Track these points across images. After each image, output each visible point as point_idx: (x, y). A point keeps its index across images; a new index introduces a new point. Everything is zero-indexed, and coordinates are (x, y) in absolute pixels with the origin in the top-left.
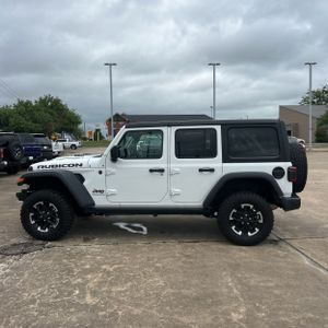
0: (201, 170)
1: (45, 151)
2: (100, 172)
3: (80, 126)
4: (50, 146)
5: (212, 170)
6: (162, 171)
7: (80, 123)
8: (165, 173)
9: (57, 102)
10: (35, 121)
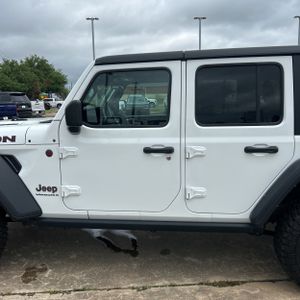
0: (249, 150)
1: (24, 110)
2: (49, 153)
3: (66, 86)
4: (29, 105)
5: (273, 150)
6: (169, 151)
7: (66, 83)
8: (175, 156)
9: (43, 62)
10: (20, 81)
